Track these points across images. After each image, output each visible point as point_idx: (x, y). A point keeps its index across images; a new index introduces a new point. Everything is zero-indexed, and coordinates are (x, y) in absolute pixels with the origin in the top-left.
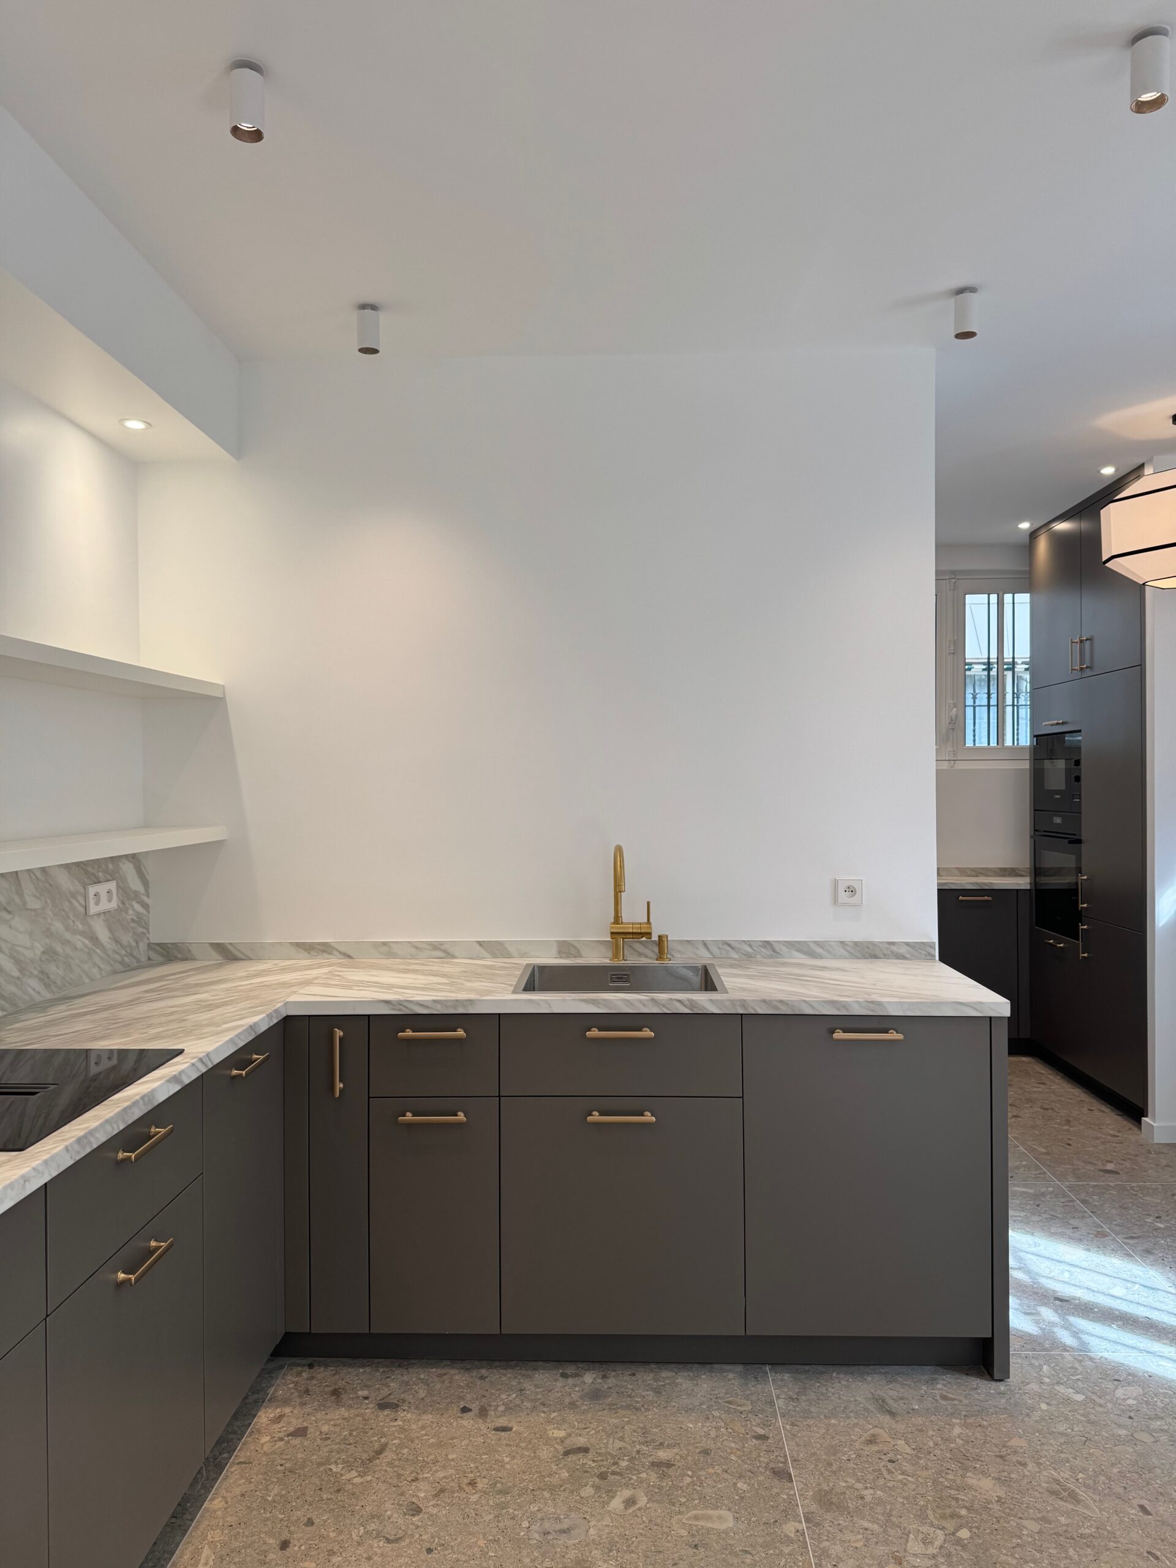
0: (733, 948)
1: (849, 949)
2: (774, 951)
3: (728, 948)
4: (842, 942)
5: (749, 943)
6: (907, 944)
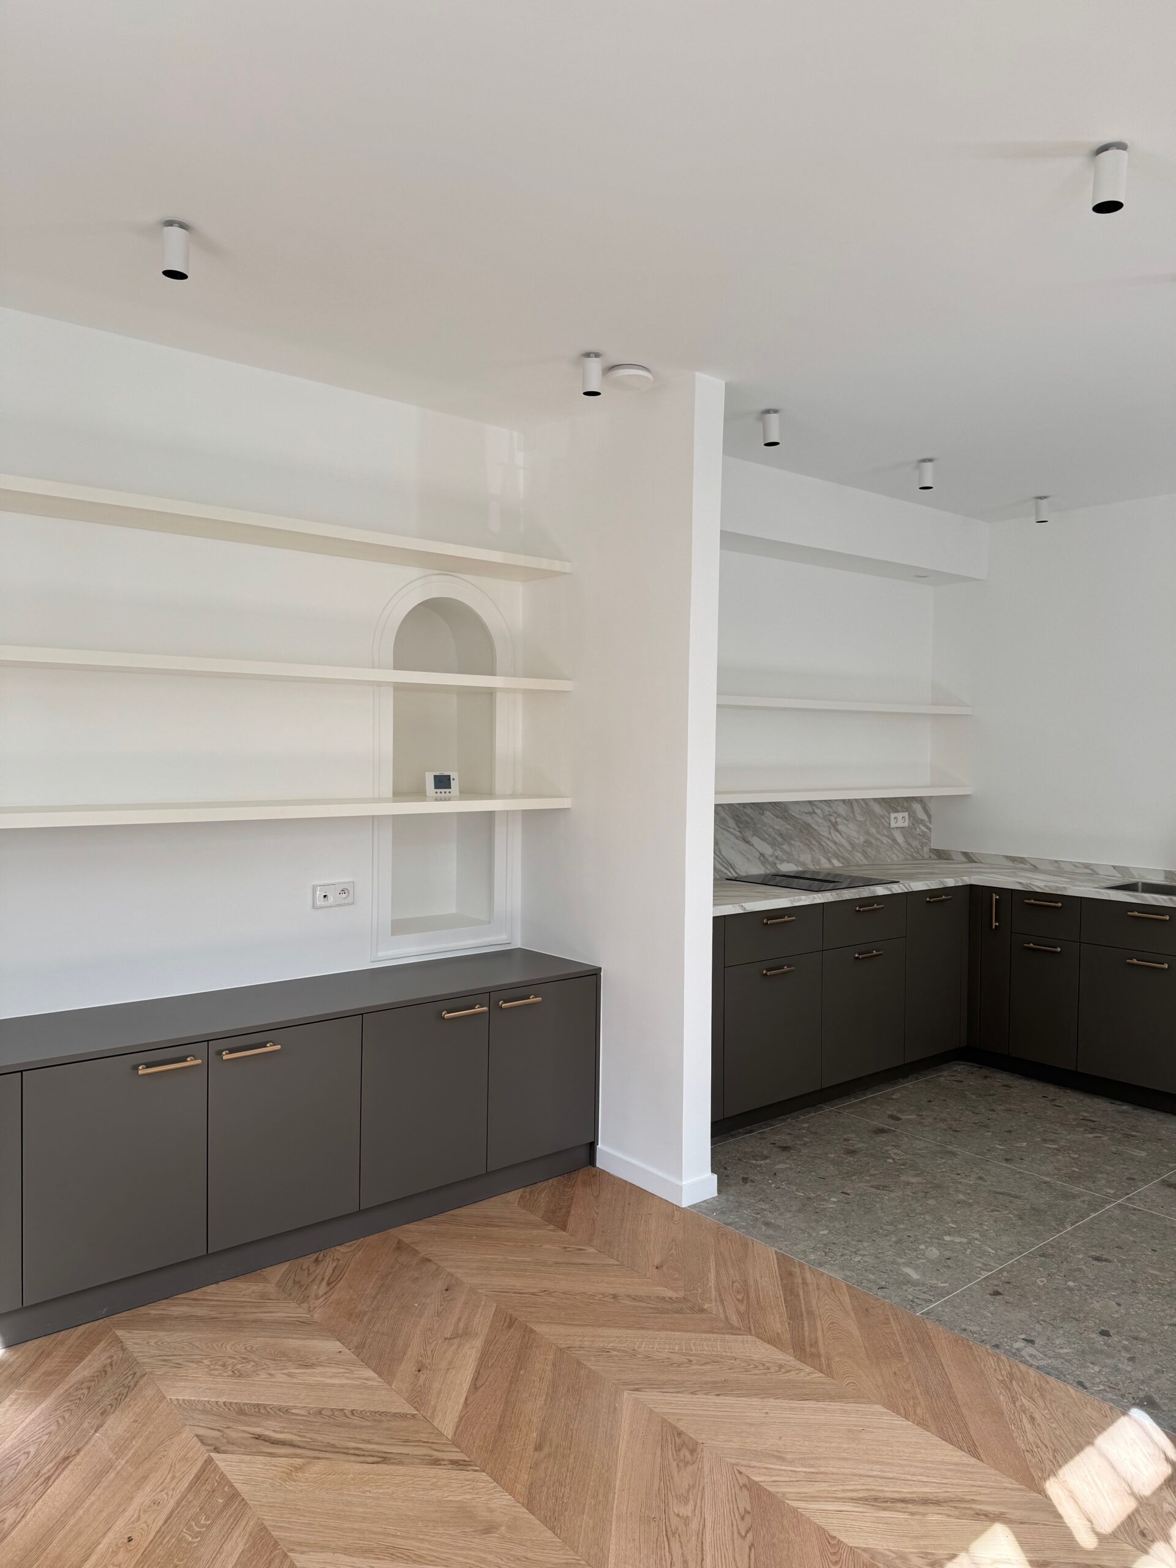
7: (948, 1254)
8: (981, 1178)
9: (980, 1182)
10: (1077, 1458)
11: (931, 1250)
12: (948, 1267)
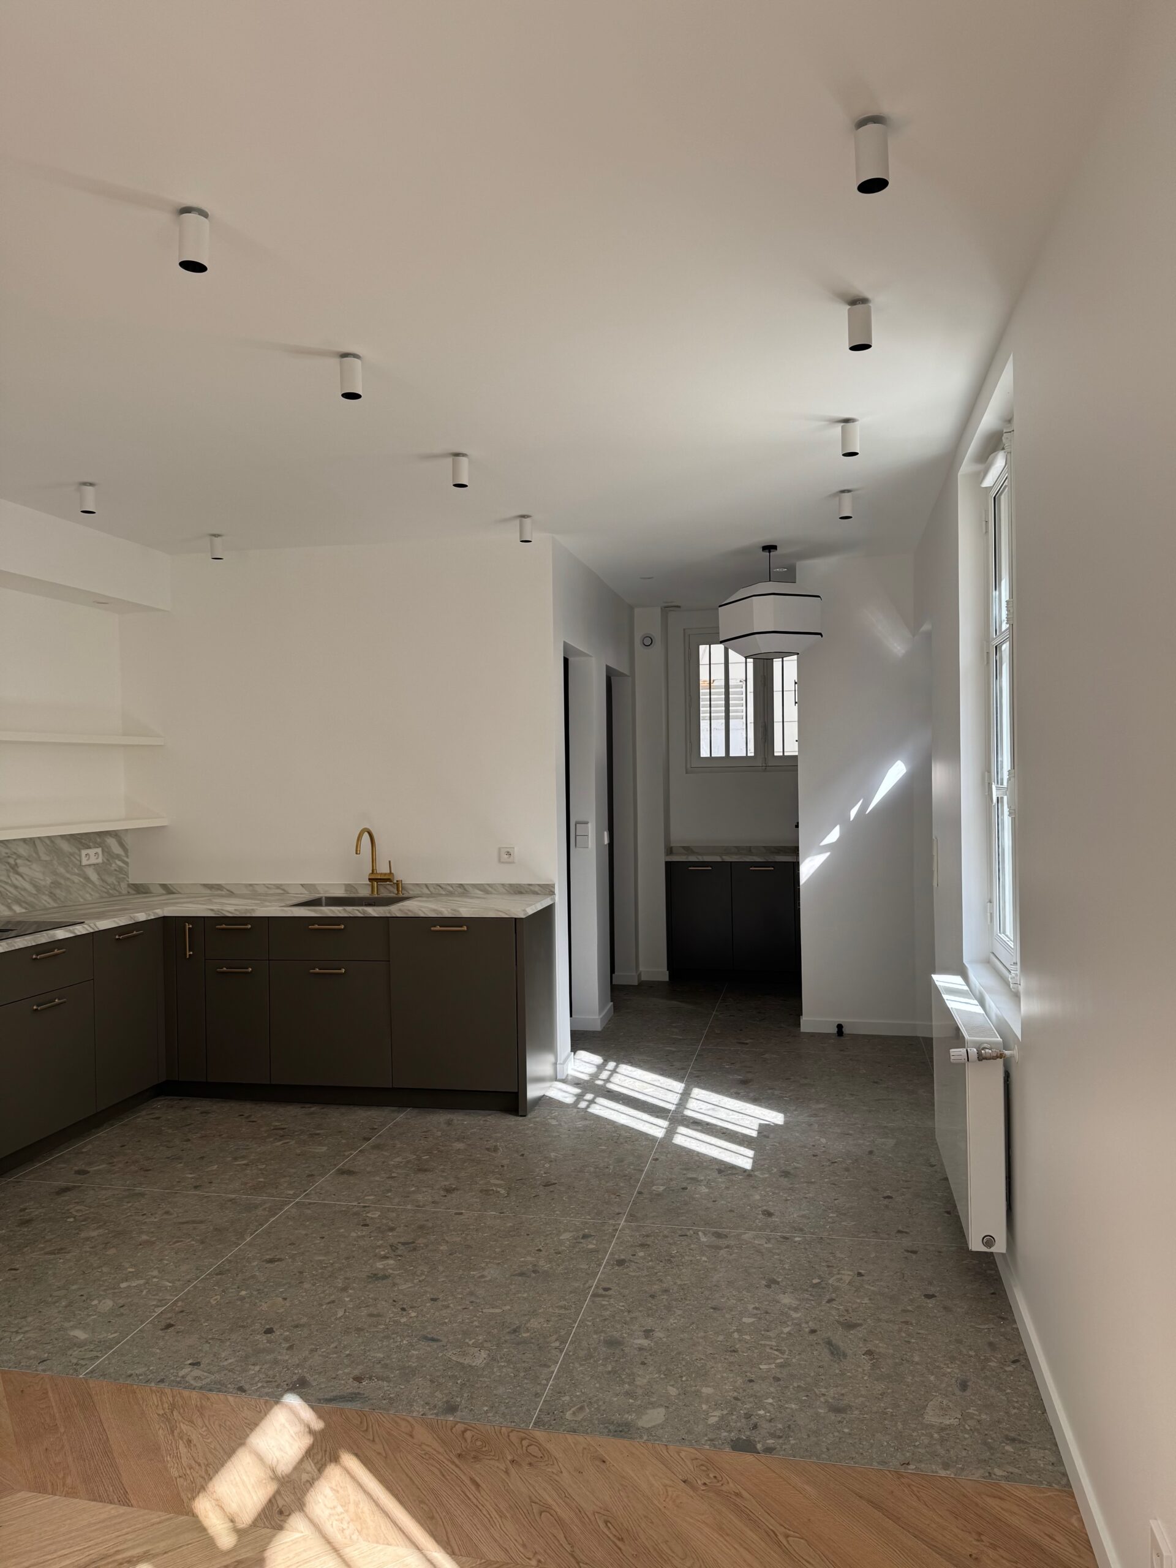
0: (442, 888)
1: (506, 888)
2: (465, 889)
3: (440, 889)
4: (503, 884)
5: (451, 885)
6: (539, 885)
7: (121, 1302)
8: (167, 1213)
9: (165, 1217)
10: (229, 1464)
11: (104, 1303)
12: (122, 1314)
